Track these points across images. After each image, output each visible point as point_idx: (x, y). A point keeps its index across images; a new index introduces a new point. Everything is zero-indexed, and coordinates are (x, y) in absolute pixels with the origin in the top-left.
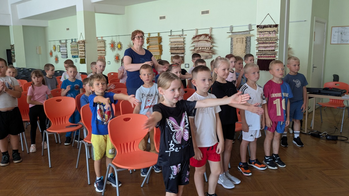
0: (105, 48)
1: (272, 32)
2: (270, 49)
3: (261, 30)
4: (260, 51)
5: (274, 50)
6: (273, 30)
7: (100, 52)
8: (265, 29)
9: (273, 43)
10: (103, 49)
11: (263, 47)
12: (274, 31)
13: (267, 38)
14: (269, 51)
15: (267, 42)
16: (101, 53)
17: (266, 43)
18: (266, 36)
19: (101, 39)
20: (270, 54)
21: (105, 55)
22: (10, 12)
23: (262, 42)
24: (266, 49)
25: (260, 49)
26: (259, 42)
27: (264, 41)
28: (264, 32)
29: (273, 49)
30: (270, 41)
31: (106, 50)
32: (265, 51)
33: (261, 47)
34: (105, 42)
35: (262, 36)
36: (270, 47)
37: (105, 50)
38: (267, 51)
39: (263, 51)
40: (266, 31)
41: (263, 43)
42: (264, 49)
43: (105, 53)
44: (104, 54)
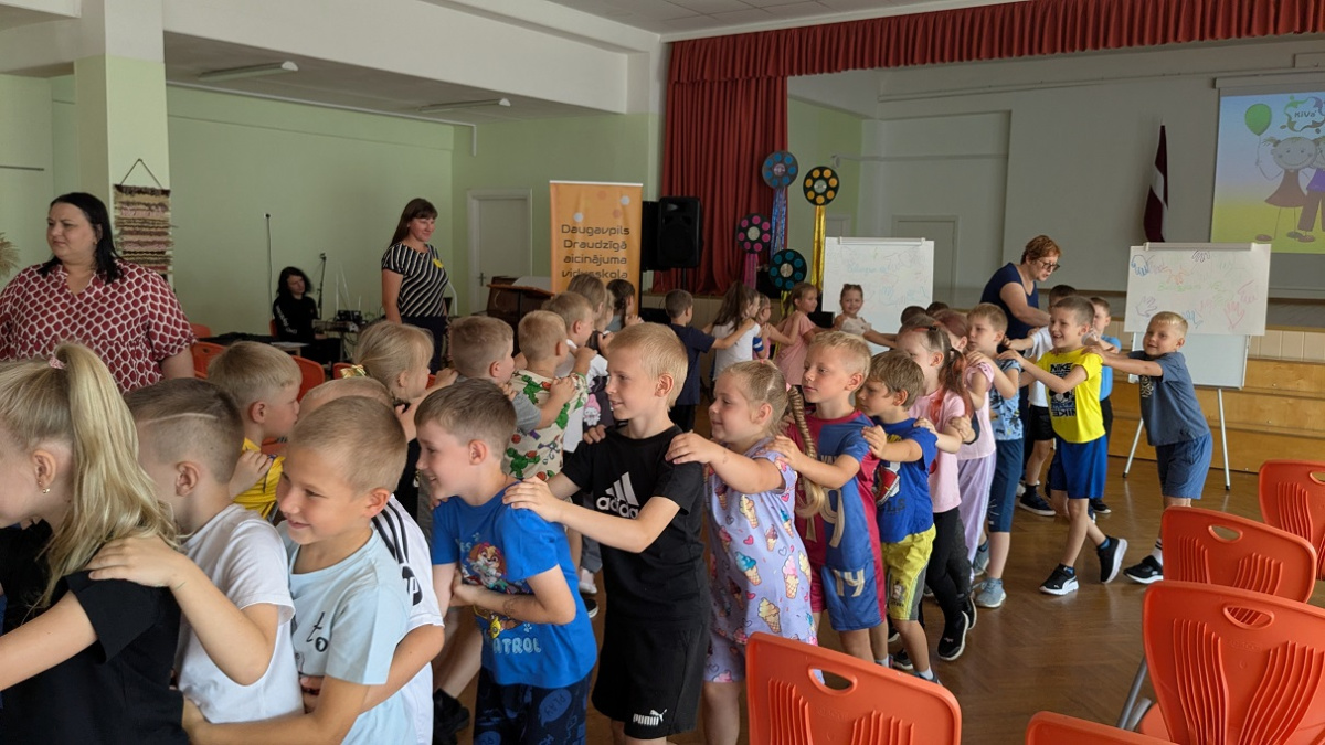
1: (157, 206)
2: (155, 248)
3: (126, 198)
4: (130, 252)
5: (163, 252)
6: (157, 203)
8: (138, 198)
9: (158, 234)
11: (135, 242)
12: (161, 205)
13: (145, 221)
14: (152, 252)
15: (144, 229)
17: (144, 233)
18: (142, 214)
20: (157, 262)
23: (131, 229)
24: (144, 249)
25: (127, 248)
26: (126, 229)
27: (138, 229)
28: (134, 203)
29: (162, 248)
30: (153, 230)
32: (141, 252)
33: (130, 242)
35: (130, 215)
36: (153, 243)
38: (147, 252)
39: (135, 252)
40: (139, 203)
41: (138, 233)
42: (138, 249)
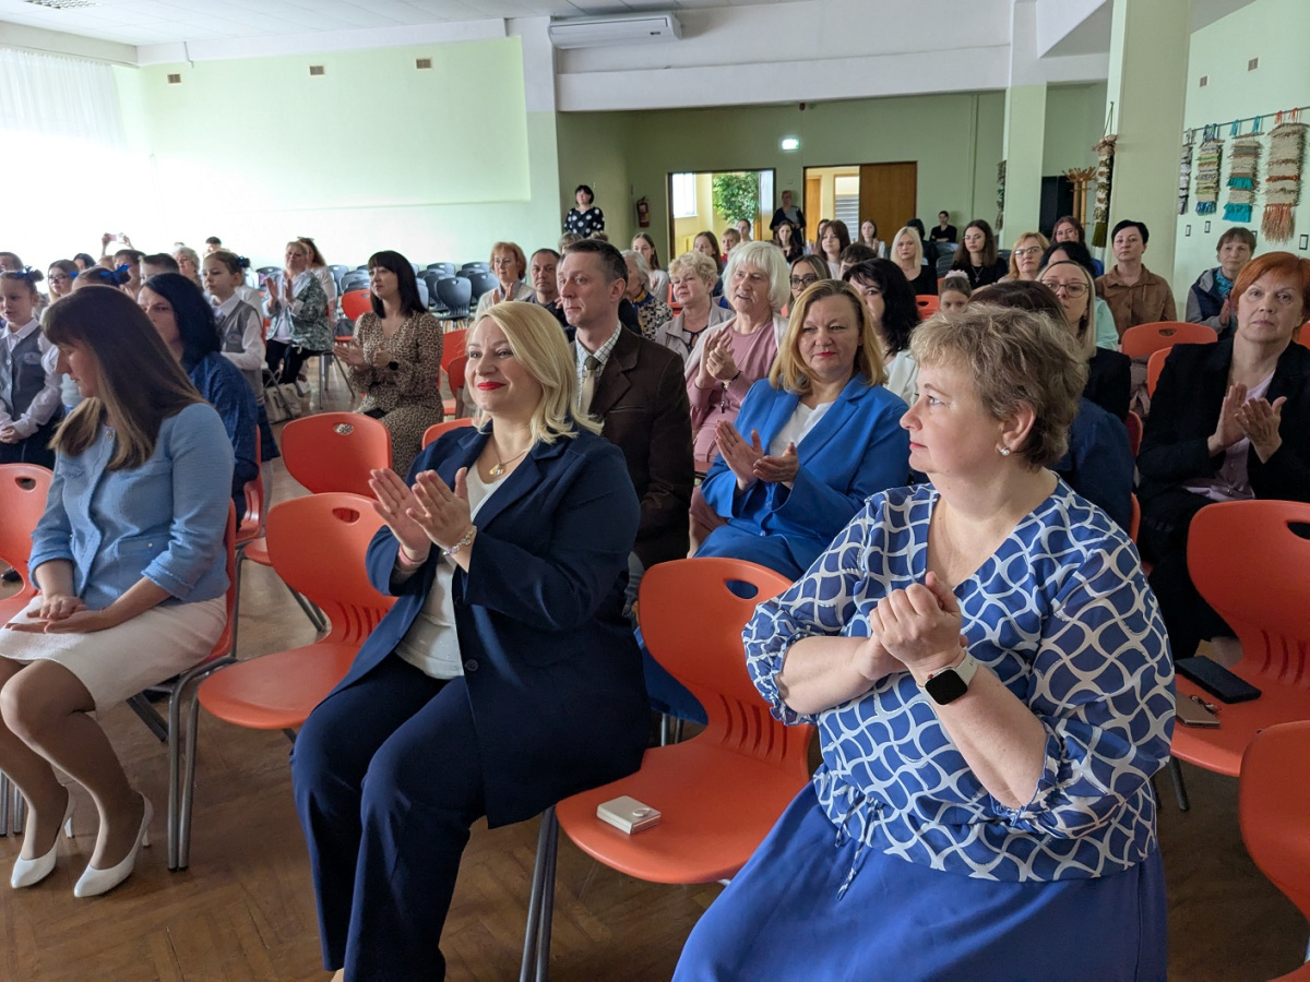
0: (1300, 168)
7: (1279, 185)
10: (1291, 170)
16: (1283, 190)
19: (1291, 122)
21: (1296, 203)
22: (1011, 39)
31: (1302, 178)
34: (1302, 137)
37: (1298, 178)
43: (1298, 192)
44: (1290, 199)
